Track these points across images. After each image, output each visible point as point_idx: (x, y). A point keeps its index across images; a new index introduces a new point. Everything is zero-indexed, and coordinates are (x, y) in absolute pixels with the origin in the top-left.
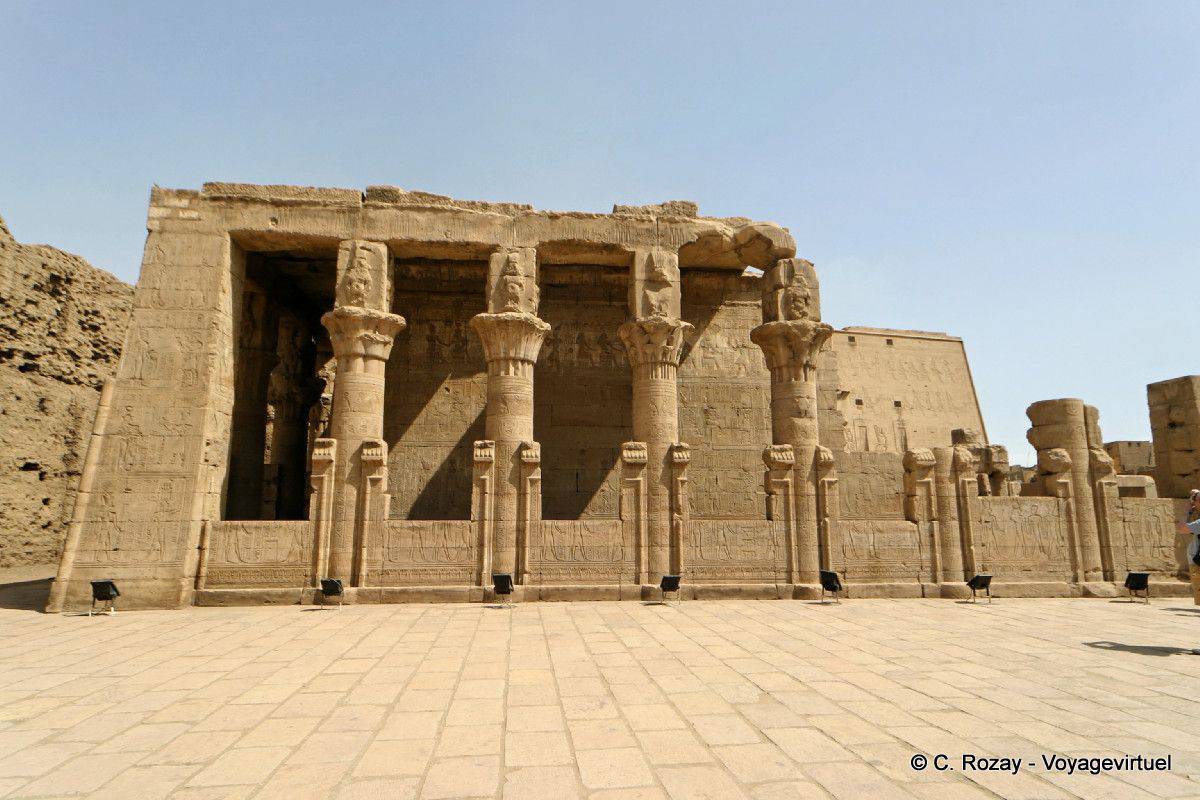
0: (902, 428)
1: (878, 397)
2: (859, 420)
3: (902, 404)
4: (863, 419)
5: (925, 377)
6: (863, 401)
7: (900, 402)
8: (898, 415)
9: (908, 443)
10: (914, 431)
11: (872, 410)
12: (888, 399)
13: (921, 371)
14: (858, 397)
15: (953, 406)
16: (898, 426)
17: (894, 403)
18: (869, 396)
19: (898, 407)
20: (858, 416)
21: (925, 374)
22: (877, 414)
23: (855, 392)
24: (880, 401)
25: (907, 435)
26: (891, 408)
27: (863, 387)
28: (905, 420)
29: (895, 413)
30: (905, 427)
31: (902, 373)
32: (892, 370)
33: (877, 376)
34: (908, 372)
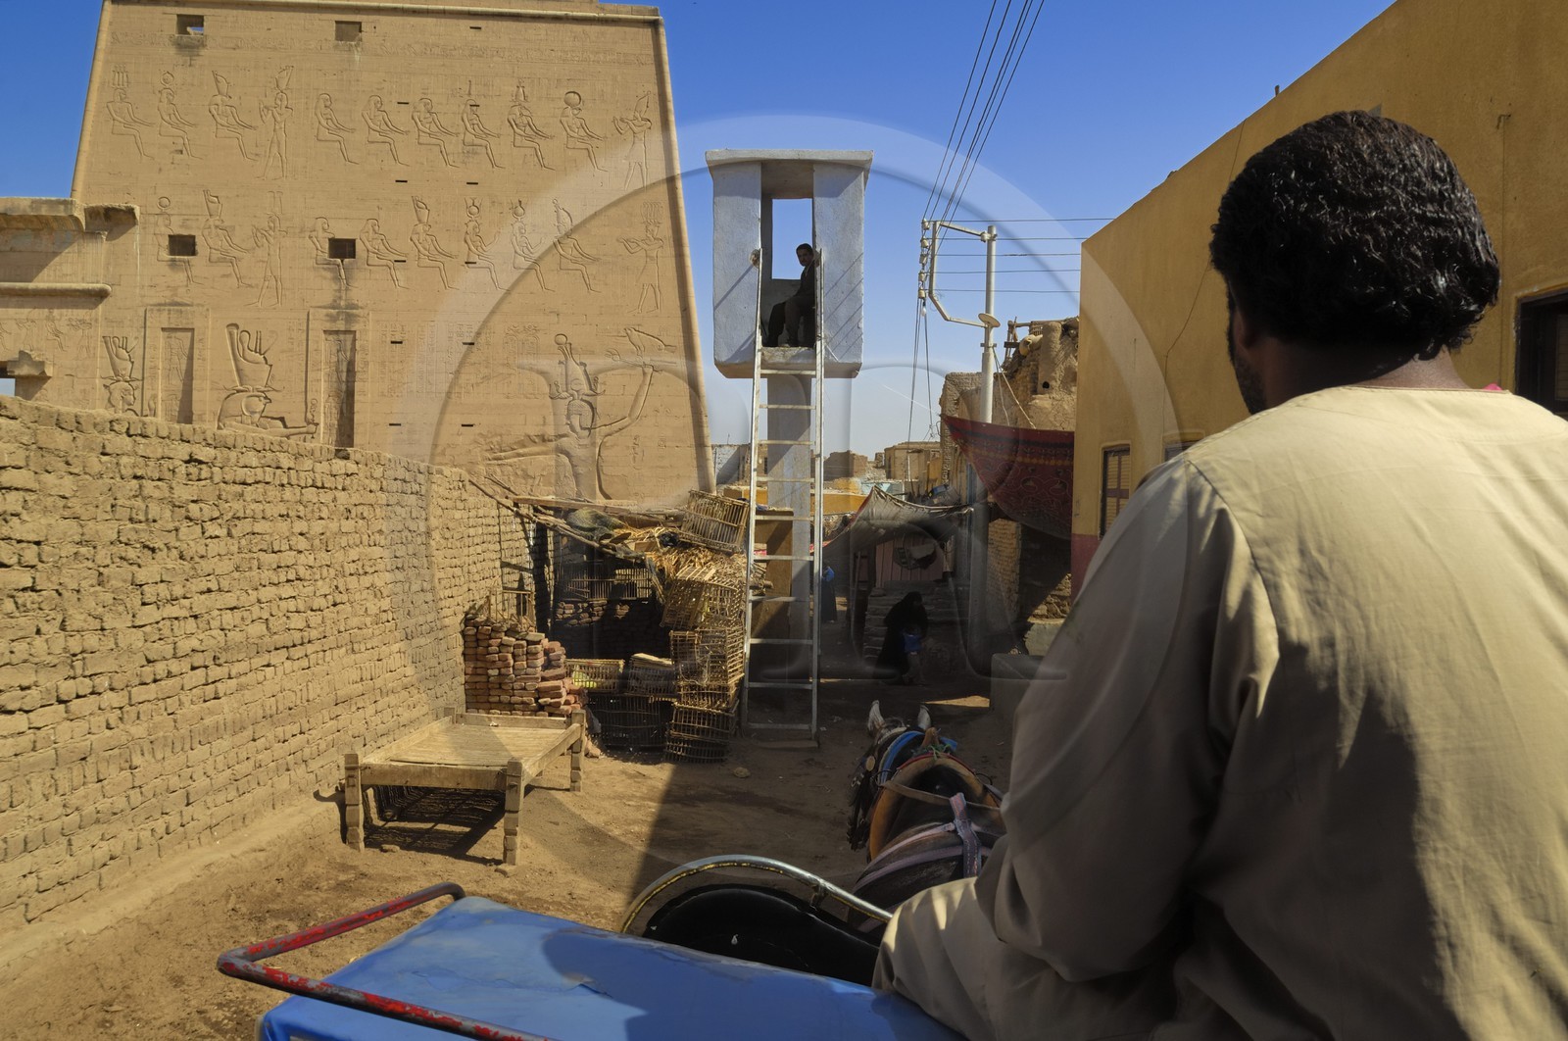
0: (344, 334)
1: (265, 225)
2: (167, 308)
3: (359, 246)
4: (188, 305)
5: (476, 153)
6: (199, 240)
7: (354, 240)
8: (337, 288)
9: (358, 386)
10: (392, 342)
11: (230, 270)
12: (302, 231)
13: (462, 130)
14: (181, 226)
15: (575, 251)
16: (328, 326)
17: (327, 246)
18: (226, 224)
19: (342, 257)
20: (168, 293)
21: (478, 141)
22: (250, 286)
23: (168, 211)
24: (272, 240)
25: (358, 357)
26: (312, 263)
27: (206, 192)
28: (360, 304)
29: (325, 278)
30: (355, 327)
31: (382, 139)
32: (340, 128)
33: (275, 150)
34: (407, 132)
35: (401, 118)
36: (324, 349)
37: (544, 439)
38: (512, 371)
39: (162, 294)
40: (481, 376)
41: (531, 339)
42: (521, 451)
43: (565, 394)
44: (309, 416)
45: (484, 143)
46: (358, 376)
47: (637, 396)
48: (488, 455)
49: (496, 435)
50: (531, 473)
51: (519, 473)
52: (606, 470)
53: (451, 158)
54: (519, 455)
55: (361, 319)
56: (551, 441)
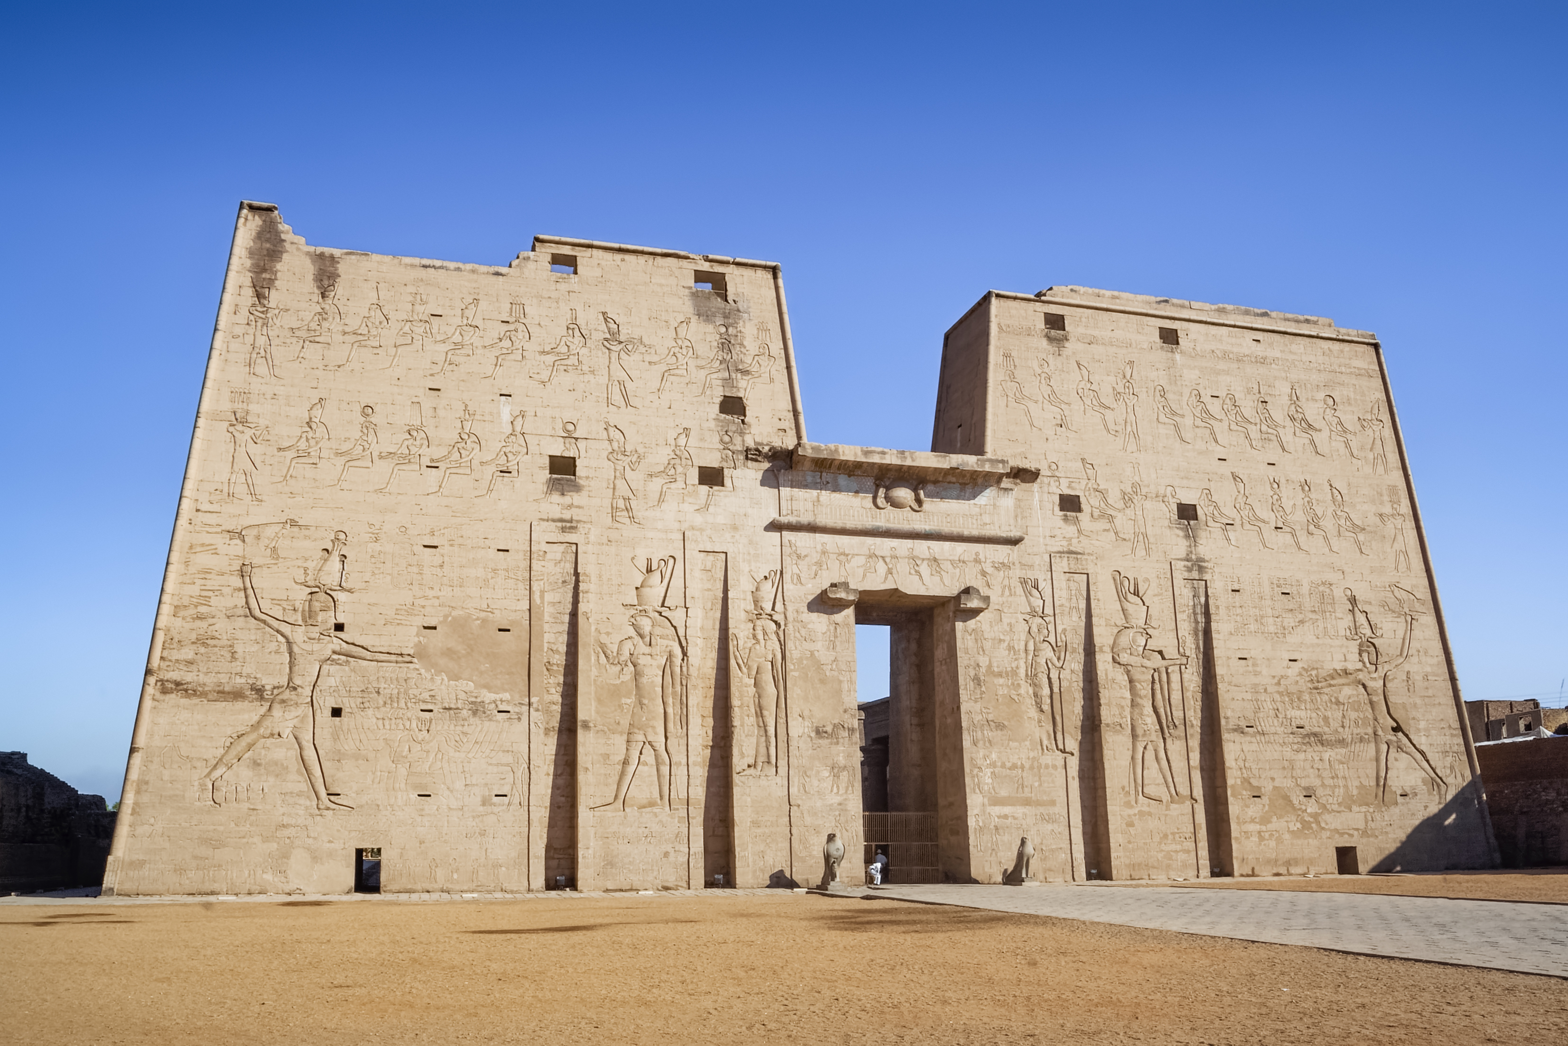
0: (1198, 582)
1: (1129, 490)
2: (1066, 555)
3: (1200, 512)
4: (1080, 553)
5: (1270, 440)
6: (1082, 499)
7: (1195, 506)
8: (1188, 544)
9: (1214, 625)
10: (1233, 591)
11: (1108, 526)
12: (1157, 497)
13: (1258, 421)
14: (1069, 487)
15: (1348, 523)
16: (1186, 575)
17: (1176, 509)
18: (1101, 487)
19: (1188, 519)
20: (1065, 543)
21: (1270, 431)
22: (1125, 540)
23: (1057, 474)
24: (1135, 501)
25: (1211, 602)
26: (1167, 523)
27: (1083, 460)
28: (1206, 558)
29: (1178, 536)
30: (1207, 577)
31: (1204, 424)
32: (1174, 413)
33: (1129, 429)
34: (1221, 420)
35: (1215, 407)
36: (1185, 594)
37: (1346, 672)
38: (1318, 617)
39: (1060, 543)
40: (1297, 620)
41: (1328, 590)
42: (1332, 682)
43: (1356, 637)
44: (1181, 650)
45: (1275, 432)
46: (1213, 617)
47: (1404, 639)
48: (1310, 685)
49: (1313, 669)
50: (1341, 700)
51: (1333, 700)
52: (1392, 699)
53: (1254, 443)
54: (1331, 685)
55: (1210, 571)
56: (1351, 674)
